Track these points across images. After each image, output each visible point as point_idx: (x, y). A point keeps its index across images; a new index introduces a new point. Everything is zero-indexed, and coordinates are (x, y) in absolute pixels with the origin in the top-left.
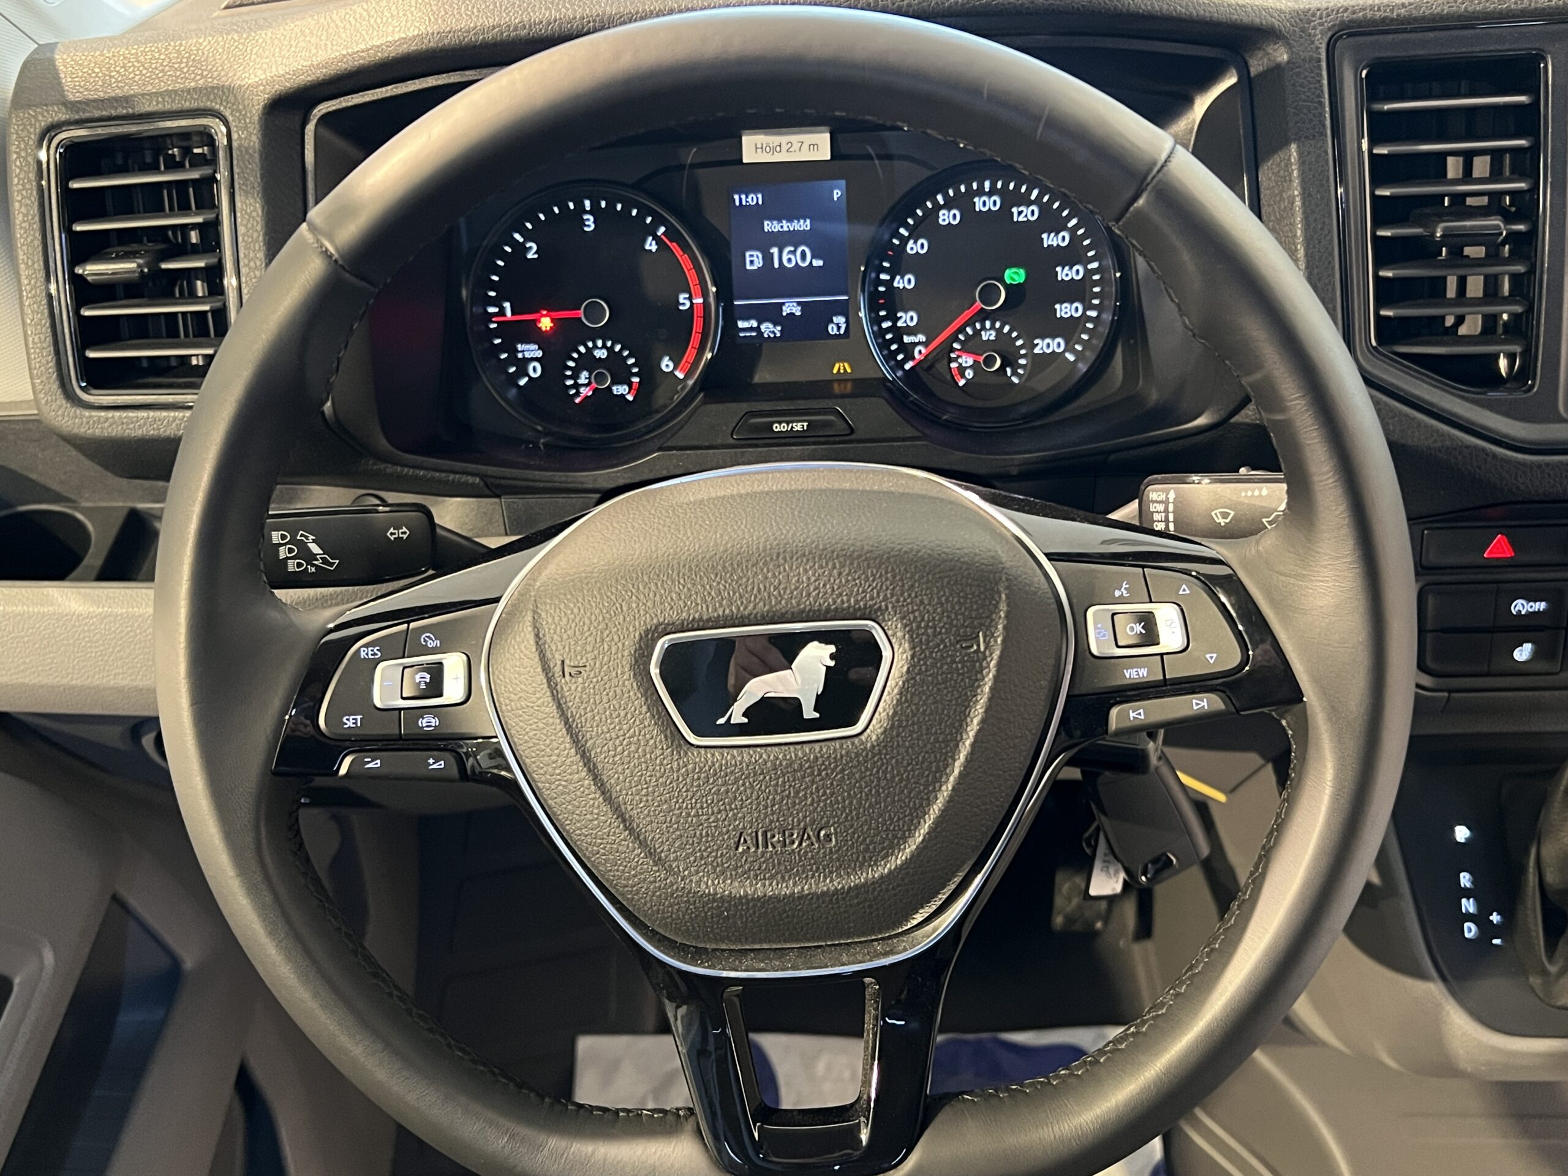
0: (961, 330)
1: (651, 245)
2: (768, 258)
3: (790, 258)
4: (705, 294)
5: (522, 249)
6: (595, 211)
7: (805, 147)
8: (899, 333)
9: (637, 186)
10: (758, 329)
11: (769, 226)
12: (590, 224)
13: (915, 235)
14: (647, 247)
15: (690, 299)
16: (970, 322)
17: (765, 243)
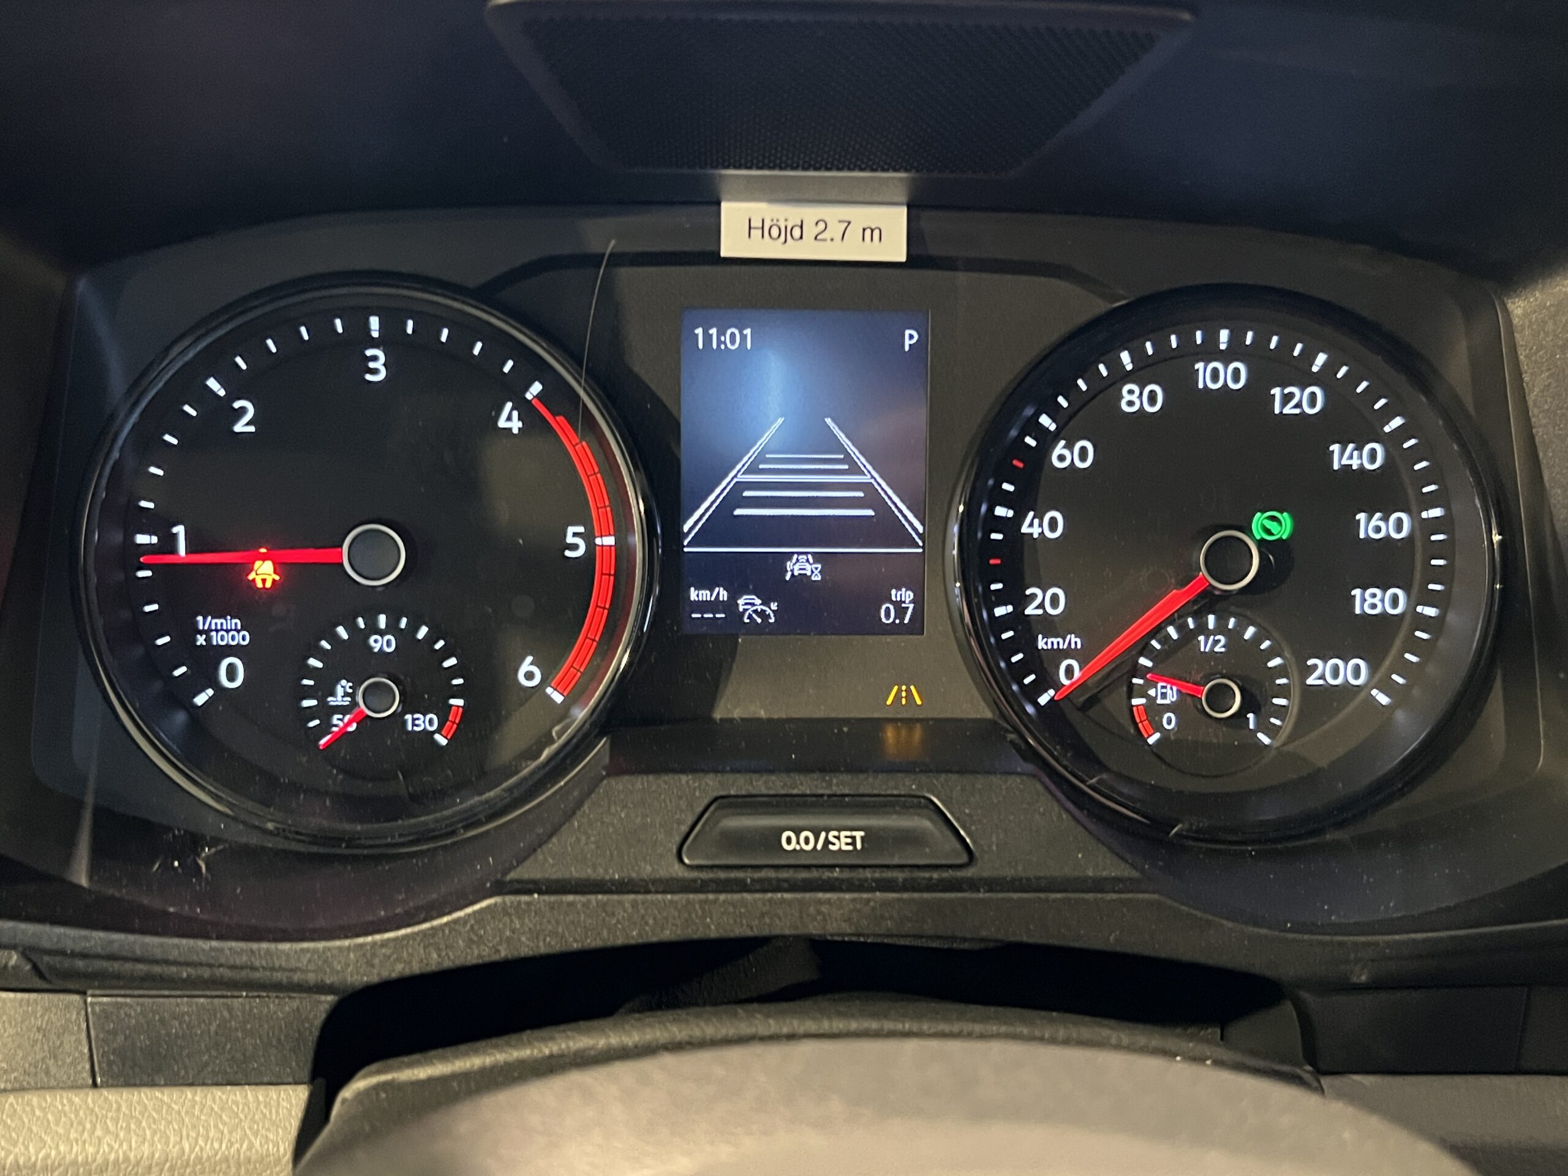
0: (1157, 631)
1: (510, 420)
4: (622, 529)
5: (221, 412)
6: (390, 341)
7: (855, 232)
8: (1027, 630)
9: (485, 295)
10: (730, 606)
12: (378, 367)
13: (1068, 432)
14: (502, 423)
15: (588, 537)
16: (1178, 616)
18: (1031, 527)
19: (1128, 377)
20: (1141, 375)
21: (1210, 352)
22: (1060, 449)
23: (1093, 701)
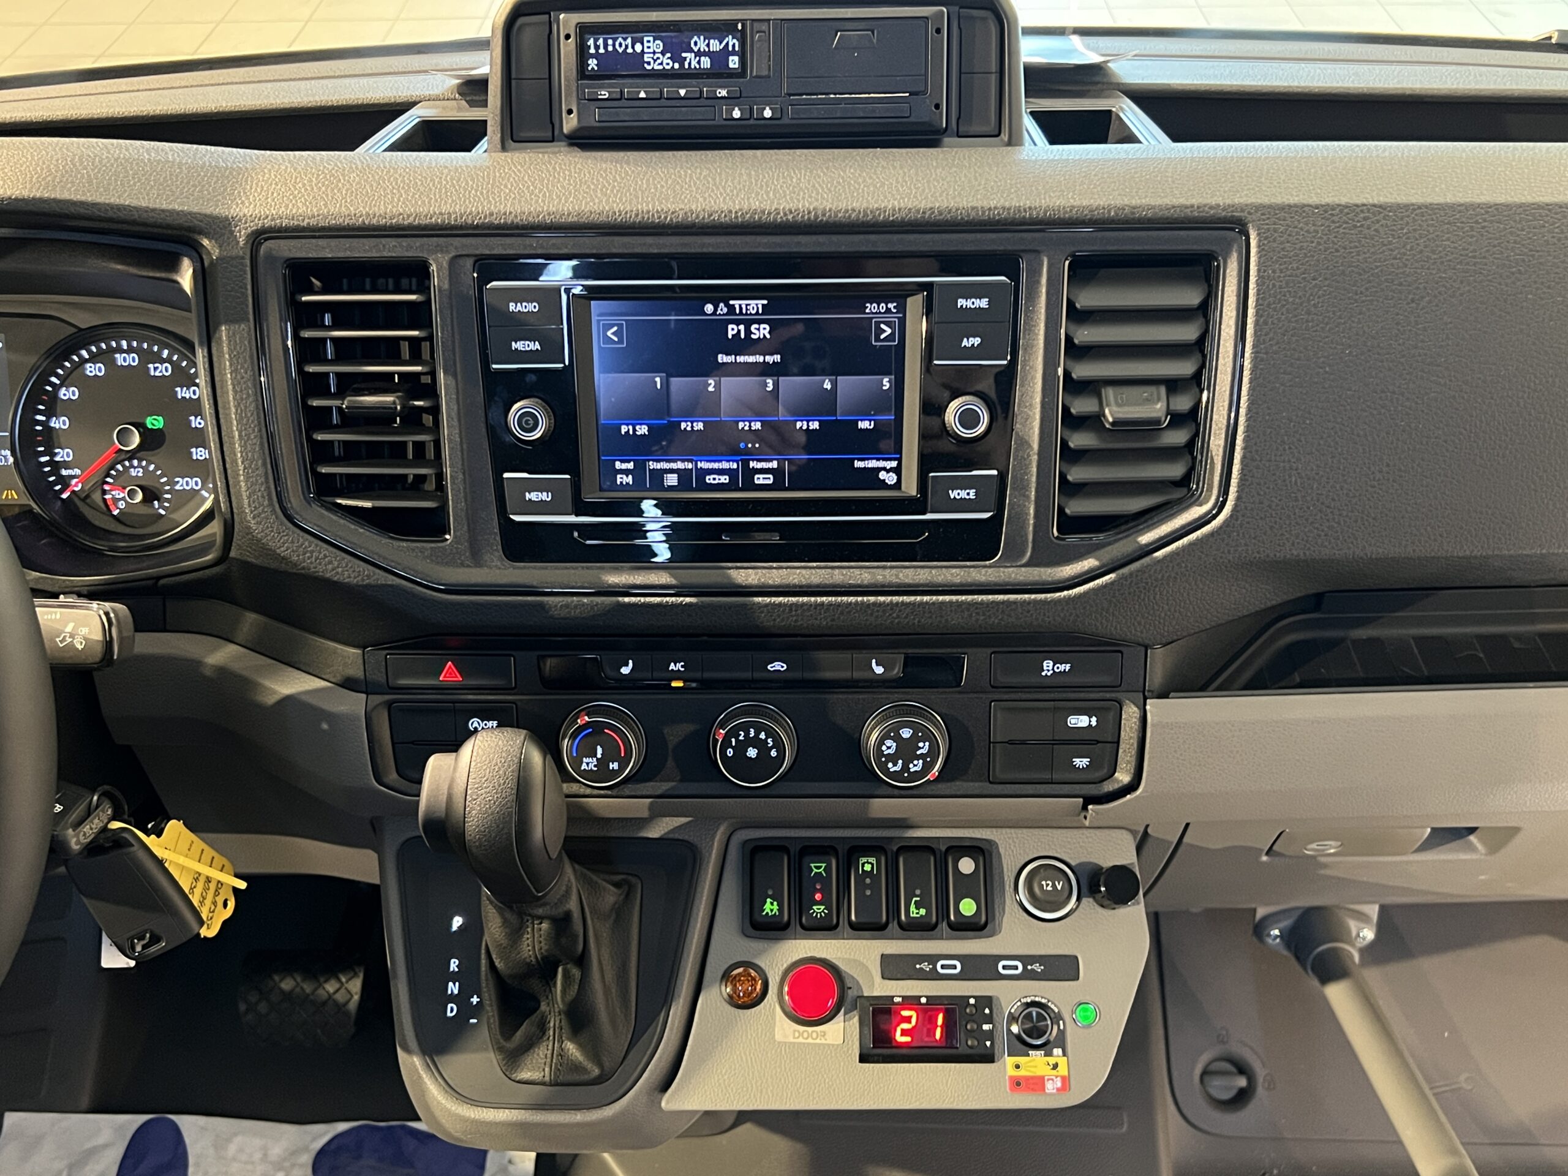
8: (56, 466)
13: (65, 383)
18: (55, 423)
19: (87, 361)
20: (93, 358)
21: (120, 350)
22: (63, 390)
23: (88, 496)
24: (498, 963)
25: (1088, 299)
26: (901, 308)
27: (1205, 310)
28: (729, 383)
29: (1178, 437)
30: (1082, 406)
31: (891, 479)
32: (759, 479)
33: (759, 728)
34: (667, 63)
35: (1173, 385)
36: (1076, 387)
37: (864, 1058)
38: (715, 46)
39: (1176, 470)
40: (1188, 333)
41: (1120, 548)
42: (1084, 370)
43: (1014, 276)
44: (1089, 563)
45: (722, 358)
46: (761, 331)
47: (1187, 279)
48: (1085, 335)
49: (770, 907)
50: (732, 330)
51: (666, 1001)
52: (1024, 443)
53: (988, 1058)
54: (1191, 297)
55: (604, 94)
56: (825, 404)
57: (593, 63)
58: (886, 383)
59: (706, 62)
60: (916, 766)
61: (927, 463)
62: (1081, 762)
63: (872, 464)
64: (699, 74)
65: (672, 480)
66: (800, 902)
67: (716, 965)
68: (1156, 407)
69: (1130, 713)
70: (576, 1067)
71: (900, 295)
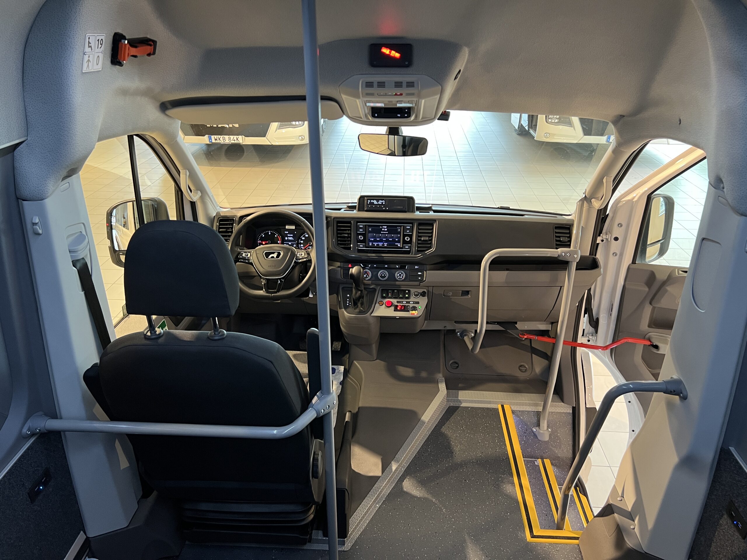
0: (307, 247)
1: (276, 236)
2: (288, 238)
3: (290, 238)
5: (262, 235)
6: (270, 232)
8: (301, 247)
9: (275, 230)
11: (288, 235)
12: (270, 234)
13: (303, 237)
16: (308, 246)
17: (288, 237)
24: (354, 298)
25: (420, 228)
26: (401, 228)
27: (432, 229)
28: (382, 235)
29: (430, 242)
30: (419, 238)
31: (399, 246)
32: (385, 245)
33: (384, 272)
34: (377, 203)
35: (429, 237)
36: (419, 236)
37: (394, 311)
38: (382, 201)
39: (429, 246)
40: (431, 231)
41: (423, 253)
42: (420, 235)
43: (413, 224)
44: (420, 255)
45: (382, 232)
46: (386, 230)
47: (430, 226)
48: (420, 231)
49: (384, 295)
50: (383, 229)
51: (372, 304)
52: (413, 242)
53: (408, 311)
54: (431, 228)
55: (370, 206)
56: (392, 237)
57: (368, 203)
58: (399, 235)
59: (381, 203)
60: (401, 277)
61: (403, 244)
62: (420, 278)
63: (397, 244)
64: (380, 204)
65: (376, 245)
66: (388, 295)
67: (378, 301)
68: (427, 238)
69: (425, 272)
70: (362, 310)
71: (401, 226)
